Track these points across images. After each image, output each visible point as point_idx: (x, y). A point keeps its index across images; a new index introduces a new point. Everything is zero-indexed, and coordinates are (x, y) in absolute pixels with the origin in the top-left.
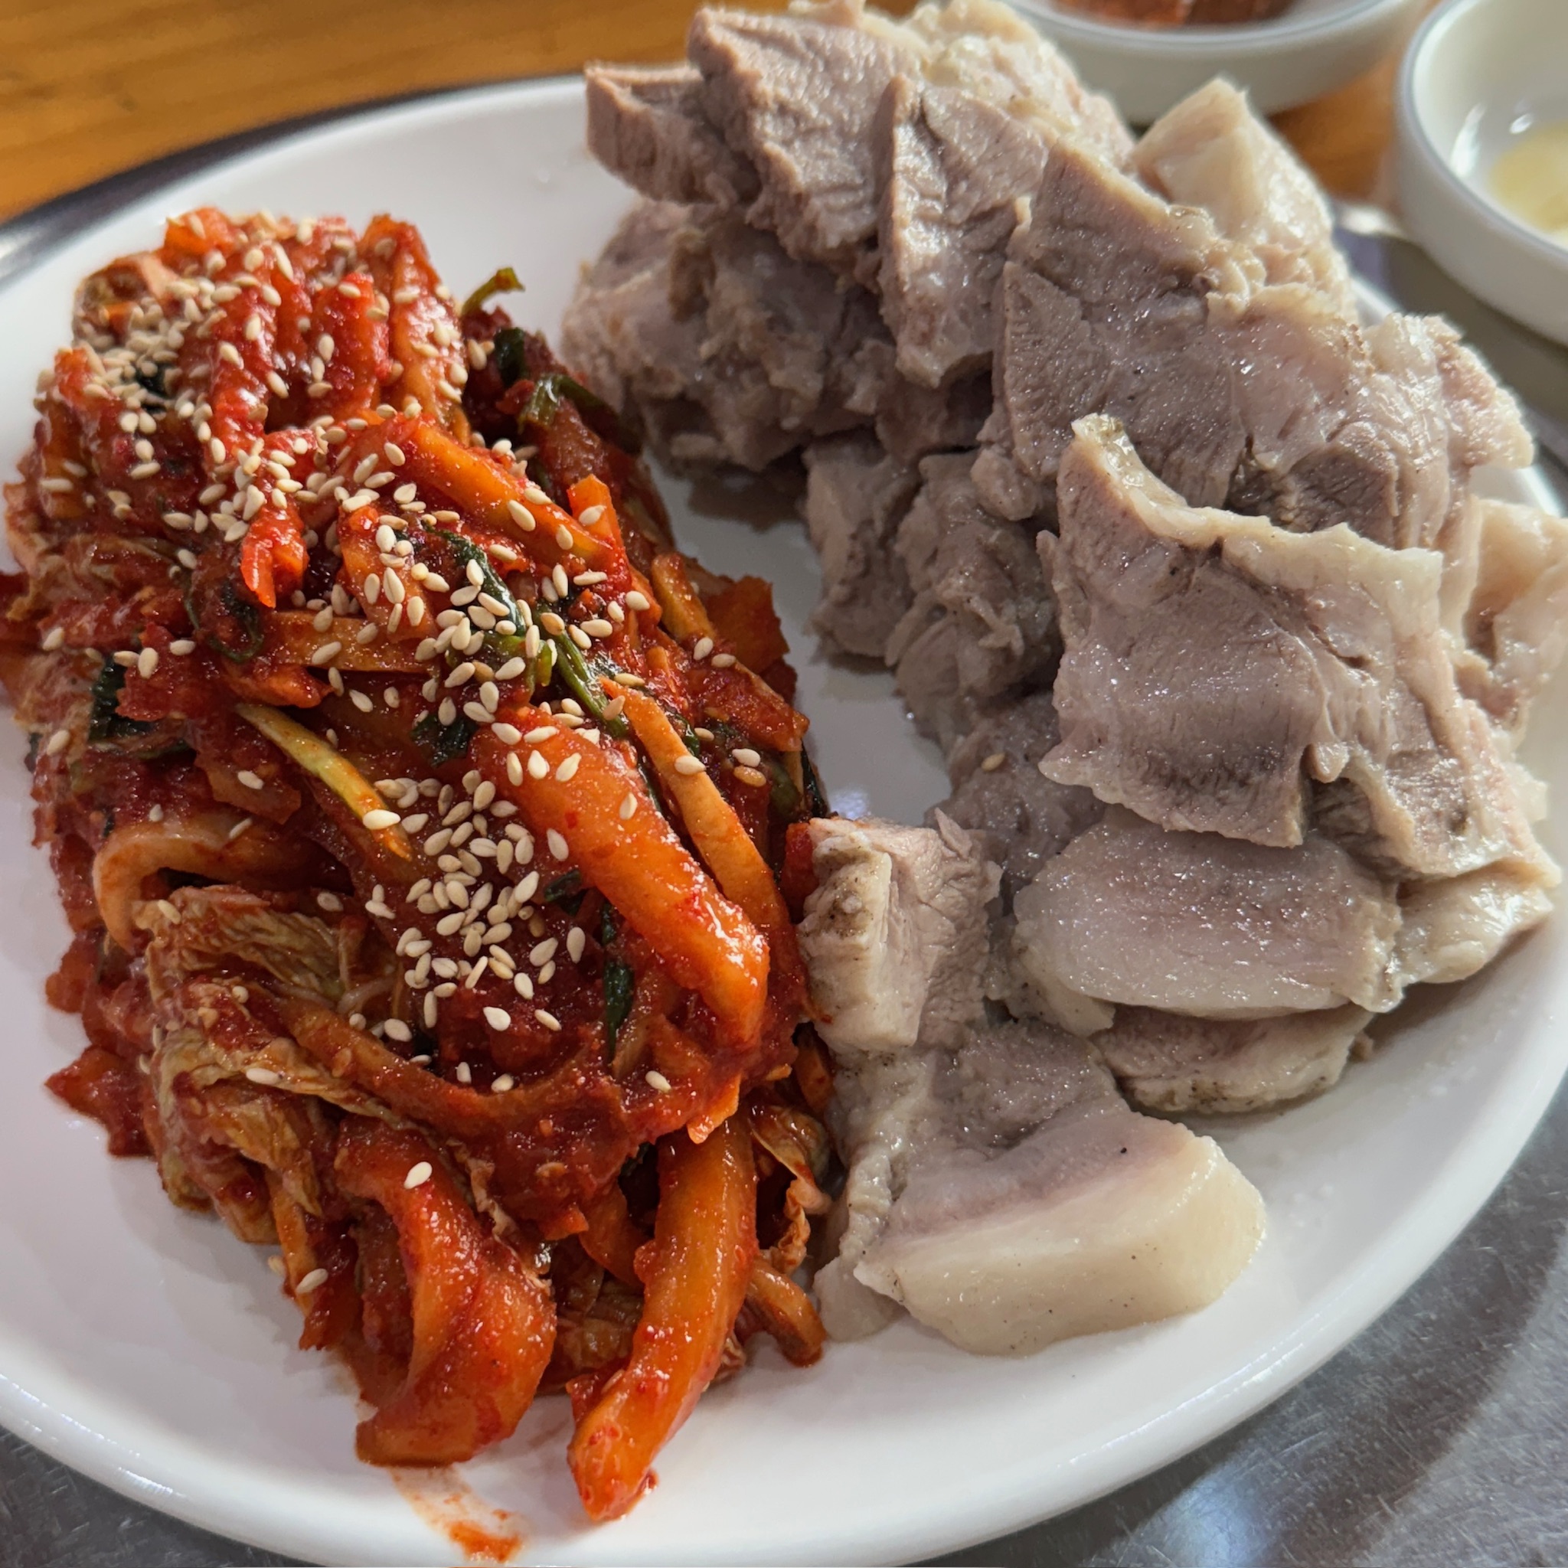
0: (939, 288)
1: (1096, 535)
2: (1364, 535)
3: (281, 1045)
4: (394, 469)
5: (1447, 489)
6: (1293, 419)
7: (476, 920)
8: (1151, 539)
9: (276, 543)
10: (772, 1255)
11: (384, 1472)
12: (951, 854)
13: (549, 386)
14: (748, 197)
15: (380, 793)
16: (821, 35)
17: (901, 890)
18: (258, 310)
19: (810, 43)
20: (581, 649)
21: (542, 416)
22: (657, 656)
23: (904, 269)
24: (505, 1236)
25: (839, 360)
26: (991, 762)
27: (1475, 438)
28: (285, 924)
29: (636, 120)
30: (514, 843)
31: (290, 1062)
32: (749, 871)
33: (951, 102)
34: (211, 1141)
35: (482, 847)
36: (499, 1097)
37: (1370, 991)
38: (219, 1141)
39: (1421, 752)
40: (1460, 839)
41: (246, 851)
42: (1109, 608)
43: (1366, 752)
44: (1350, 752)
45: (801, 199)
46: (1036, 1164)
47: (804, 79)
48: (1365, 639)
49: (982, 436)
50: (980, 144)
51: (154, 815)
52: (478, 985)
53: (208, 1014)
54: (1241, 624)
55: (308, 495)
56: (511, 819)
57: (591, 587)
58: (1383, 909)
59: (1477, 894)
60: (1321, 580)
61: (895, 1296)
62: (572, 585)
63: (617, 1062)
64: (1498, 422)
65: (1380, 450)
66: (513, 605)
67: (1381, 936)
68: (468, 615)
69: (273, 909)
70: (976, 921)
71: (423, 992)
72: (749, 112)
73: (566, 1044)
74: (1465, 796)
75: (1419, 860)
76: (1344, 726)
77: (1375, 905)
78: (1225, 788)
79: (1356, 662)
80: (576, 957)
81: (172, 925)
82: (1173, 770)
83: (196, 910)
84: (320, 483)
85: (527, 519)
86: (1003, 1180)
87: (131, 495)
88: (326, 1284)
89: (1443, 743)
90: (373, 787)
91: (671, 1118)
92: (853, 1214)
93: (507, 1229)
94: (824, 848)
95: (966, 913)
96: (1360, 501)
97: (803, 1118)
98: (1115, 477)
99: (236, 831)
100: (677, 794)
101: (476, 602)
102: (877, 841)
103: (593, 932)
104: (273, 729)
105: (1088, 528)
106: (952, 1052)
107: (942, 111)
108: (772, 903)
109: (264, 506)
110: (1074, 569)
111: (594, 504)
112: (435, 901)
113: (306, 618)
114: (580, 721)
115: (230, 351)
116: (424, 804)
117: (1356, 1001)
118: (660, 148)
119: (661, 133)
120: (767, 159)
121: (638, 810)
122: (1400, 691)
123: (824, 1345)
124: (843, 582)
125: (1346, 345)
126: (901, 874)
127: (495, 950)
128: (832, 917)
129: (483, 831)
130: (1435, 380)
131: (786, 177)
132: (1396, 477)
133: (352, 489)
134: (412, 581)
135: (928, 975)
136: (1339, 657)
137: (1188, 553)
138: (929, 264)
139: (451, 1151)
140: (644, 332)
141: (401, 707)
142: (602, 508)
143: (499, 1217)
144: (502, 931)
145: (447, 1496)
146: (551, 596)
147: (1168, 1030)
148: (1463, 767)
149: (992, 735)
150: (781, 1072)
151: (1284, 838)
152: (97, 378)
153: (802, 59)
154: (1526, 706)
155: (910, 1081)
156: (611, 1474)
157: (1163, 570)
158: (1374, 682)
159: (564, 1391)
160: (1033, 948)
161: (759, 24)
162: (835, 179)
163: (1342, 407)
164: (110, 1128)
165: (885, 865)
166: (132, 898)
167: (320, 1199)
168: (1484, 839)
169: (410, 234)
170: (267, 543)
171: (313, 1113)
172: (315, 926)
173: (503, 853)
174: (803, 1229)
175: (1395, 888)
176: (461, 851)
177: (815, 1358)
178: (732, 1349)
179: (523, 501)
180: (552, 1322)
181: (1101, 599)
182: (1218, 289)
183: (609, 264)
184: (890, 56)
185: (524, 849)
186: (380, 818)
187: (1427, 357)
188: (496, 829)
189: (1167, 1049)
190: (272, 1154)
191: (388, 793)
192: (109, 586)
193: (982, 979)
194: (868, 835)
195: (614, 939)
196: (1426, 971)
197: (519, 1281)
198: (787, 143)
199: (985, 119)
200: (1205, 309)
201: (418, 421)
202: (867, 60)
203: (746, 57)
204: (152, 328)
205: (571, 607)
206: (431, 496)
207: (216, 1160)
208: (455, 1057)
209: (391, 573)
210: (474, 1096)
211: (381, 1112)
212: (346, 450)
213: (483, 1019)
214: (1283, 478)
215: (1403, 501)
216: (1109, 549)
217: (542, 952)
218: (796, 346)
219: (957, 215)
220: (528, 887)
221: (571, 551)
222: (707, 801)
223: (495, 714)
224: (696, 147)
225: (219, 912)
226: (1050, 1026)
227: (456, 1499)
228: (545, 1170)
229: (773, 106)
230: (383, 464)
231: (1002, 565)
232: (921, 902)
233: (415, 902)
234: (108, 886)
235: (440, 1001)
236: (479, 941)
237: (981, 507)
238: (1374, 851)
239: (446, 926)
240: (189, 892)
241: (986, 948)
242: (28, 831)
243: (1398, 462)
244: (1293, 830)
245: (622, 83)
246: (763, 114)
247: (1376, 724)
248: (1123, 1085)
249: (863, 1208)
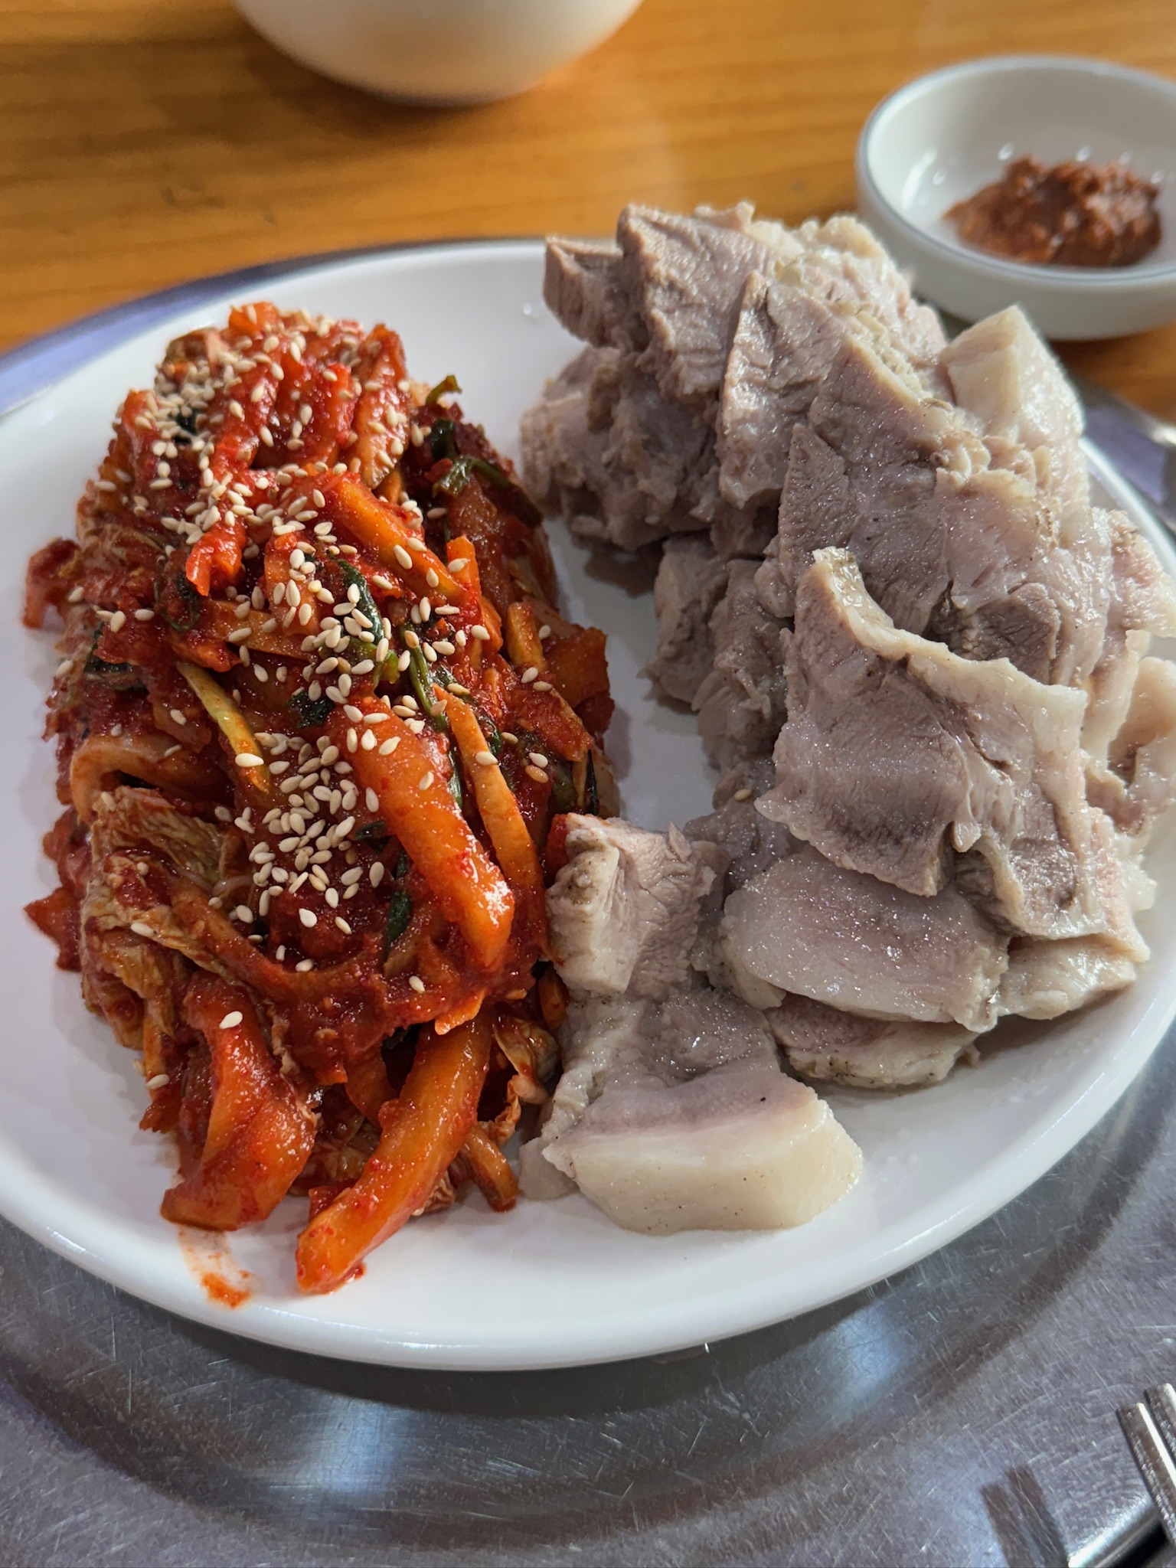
0: (752, 435)
1: (820, 636)
2: (1020, 668)
3: (160, 910)
4: (319, 510)
5: (1101, 644)
6: (985, 574)
7: (308, 845)
8: (858, 646)
9: (216, 551)
10: (490, 1127)
11: (174, 1228)
12: (671, 856)
13: (463, 468)
14: (641, 347)
15: (258, 743)
16: (714, 235)
17: (626, 875)
18: (265, 381)
19: (703, 239)
20: (428, 661)
21: (452, 487)
22: (490, 675)
23: (727, 417)
24: (290, 1075)
25: (693, 477)
26: (741, 794)
27: (1132, 610)
28: (186, 824)
29: (574, 281)
30: (343, 793)
31: (166, 922)
32: (517, 843)
33: (789, 297)
34: (103, 970)
35: (321, 792)
36: (298, 975)
37: (970, 1014)
38: (108, 970)
39: (1044, 842)
40: (1065, 912)
41: (172, 768)
42: (822, 693)
43: (996, 834)
44: (982, 832)
45: (671, 355)
46: (698, 1097)
47: (693, 266)
48: (1010, 748)
49: (767, 550)
50: (805, 331)
51: (115, 731)
52: (298, 891)
53: (116, 878)
54: (915, 722)
55: (256, 519)
56: (346, 776)
57: (446, 616)
58: (993, 954)
59: (1075, 956)
60: (981, 698)
61: (570, 1174)
62: (433, 614)
63: (387, 965)
64: (1157, 599)
65: (1048, 607)
66: (377, 621)
67: (988, 974)
68: (342, 623)
69: (179, 811)
70: (688, 909)
71: (262, 890)
72: (645, 285)
73: (354, 945)
74: (1075, 880)
75: (1024, 923)
76: (981, 811)
77: (986, 951)
78: (884, 843)
79: (1000, 765)
80: (375, 883)
81: (110, 812)
82: (850, 823)
83: (126, 802)
84: (266, 512)
85: (407, 561)
86: (671, 1104)
87: (149, 500)
88: (166, 1086)
89: (1064, 836)
90: (253, 735)
91: (422, 1013)
92: (556, 1109)
93: (292, 1070)
94: (573, 836)
95: (679, 902)
96: (1026, 643)
97: (539, 1031)
98: (837, 596)
99: (169, 752)
100: (475, 778)
101: (350, 615)
102: (612, 837)
103: (391, 868)
104: (196, 683)
105: (814, 632)
106: (658, 1003)
107: (781, 302)
108: (530, 869)
109: (219, 522)
110: (800, 660)
111: (460, 557)
112: (281, 826)
113: (231, 606)
114: (414, 713)
115: (237, 408)
116: (290, 755)
117: (959, 1021)
118: (585, 302)
119: (586, 293)
120: (653, 321)
121: (432, 785)
122: (1034, 793)
123: (518, 1199)
124: (671, 643)
125: (1037, 523)
126: (626, 864)
127: (316, 869)
128: (570, 888)
129: (326, 782)
130: (1108, 559)
131: (663, 337)
132: (1057, 629)
133: (286, 519)
134: (305, 591)
135: (641, 943)
136: (985, 758)
137: (882, 662)
138: (748, 416)
139: (266, 1007)
140: (566, 437)
141: (285, 683)
142: (466, 560)
143: (287, 1062)
144: (324, 856)
145: (212, 1253)
146: (416, 619)
147: (824, 1016)
148: (1079, 857)
149: (746, 773)
150: (519, 994)
151: (922, 889)
152: (148, 414)
153: (695, 250)
154: (1151, 821)
155: (621, 1019)
156: (323, 1260)
157: (861, 673)
158: (1010, 782)
159: (307, 1195)
160: (731, 938)
161: (669, 221)
162: (699, 343)
163: (1025, 569)
164: (61, 948)
165: (614, 855)
166: (93, 787)
167: (173, 1025)
168: (1084, 916)
169: (393, 341)
170: (210, 550)
171: (176, 962)
172: (208, 829)
173: (334, 798)
174: (515, 1112)
175: (1008, 940)
176: (306, 793)
177: (510, 1206)
178: (445, 1189)
179: (406, 547)
180: (309, 1143)
181: (817, 686)
182: (947, 467)
183: (564, 383)
184: (763, 256)
185: (349, 800)
186: (249, 760)
187: (1105, 541)
188: (334, 783)
189: (818, 1031)
190: (142, 985)
191: (264, 743)
192: (122, 562)
193: (690, 952)
194: (606, 832)
195: (404, 875)
196: (1020, 1008)
197: (290, 1110)
198: (669, 312)
199: (812, 314)
200: (935, 480)
201: (342, 477)
202: (744, 257)
203: (651, 243)
204: (200, 383)
205: (427, 631)
206: (342, 533)
207: (106, 983)
208: (278, 940)
209: (292, 584)
210: (281, 972)
211: (221, 970)
212: (289, 491)
213: (298, 916)
214: (970, 616)
215: (1060, 648)
216: (826, 650)
217: (351, 876)
218: (661, 463)
219: (778, 382)
220: (346, 826)
221: (436, 588)
222: (496, 787)
223: (348, 698)
224: (609, 306)
225: (141, 808)
226: (736, 997)
227: (217, 1256)
228: (322, 1033)
229: (665, 283)
230: (310, 505)
231: (766, 649)
232: (641, 888)
233: (268, 823)
234: (77, 776)
235: (272, 898)
236: (307, 859)
237: (759, 604)
238: (991, 909)
239: (286, 845)
240: (125, 790)
241: (695, 931)
242: (40, 727)
243: (1061, 618)
244: (930, 884)
245: (568, 251)
246: (656, 287)
247: (1008, 815)
248: (782, 1050)
249: (564, 1106)
